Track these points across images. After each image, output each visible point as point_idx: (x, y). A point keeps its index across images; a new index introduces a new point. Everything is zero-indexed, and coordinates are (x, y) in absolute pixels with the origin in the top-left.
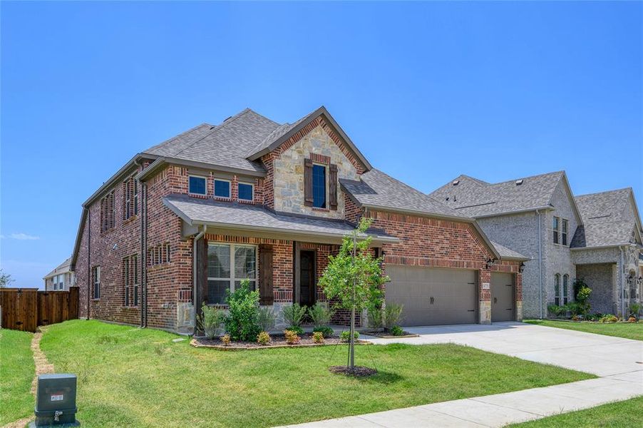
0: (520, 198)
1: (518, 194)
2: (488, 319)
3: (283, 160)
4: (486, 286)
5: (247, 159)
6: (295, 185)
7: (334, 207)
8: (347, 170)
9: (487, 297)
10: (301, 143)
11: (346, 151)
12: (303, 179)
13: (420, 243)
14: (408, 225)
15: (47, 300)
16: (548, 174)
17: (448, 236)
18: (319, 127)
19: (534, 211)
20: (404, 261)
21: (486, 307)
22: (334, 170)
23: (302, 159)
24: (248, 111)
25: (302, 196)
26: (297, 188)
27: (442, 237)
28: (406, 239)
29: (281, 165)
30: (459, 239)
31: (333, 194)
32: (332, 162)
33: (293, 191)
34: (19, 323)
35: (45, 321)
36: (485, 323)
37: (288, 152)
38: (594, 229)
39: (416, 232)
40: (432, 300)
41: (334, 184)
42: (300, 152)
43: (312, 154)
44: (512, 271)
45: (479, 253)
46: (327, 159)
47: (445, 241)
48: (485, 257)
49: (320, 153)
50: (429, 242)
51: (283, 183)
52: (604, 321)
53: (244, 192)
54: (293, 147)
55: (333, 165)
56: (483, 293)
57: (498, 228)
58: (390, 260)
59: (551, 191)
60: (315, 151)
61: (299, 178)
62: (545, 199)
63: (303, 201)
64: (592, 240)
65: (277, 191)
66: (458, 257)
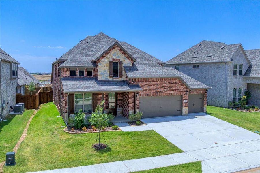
0: (220, 56)
1: (220, 53)
2: (186, 114)
3: (101, 62)
4: (185, 101)
5: (91, 61)
6: (106, 71)
7: (121, 76)
8: (127, 62)
9: (186, 106)
10: (108, 56)
11: (126, 56)
12: (109, 68)
13: (155, 88)
14: (149, 81)
15: (43, 95)
16: (234, 44)
17: (168, 84)
18: (116, 49)
19: (224, 62)
20: (147, 95)
21: (185, 110)
22: (121, 63)
23: (109, 61)
24: (101, 33)
25: (109, 74)
26: (107, 72)
27: (165, 84)
28: (148, 87)
29: (100, 64)
30: (173, 84)
31: (121, 72)
32: (121, 60)
33: (105, 73)
34: (31, 107)
35: (42, 102)
36: (185, 115)
37: (103, 60)
38: (256, 68)
39: (153, 84)
40: (161, 108)
41: (121, 68)
42: (108, 59)
43: (112, 59)
44: (202, 93)
45: (183, 89)
46: (118, 60)
47: (166, 86)
48: (185, 90)
49: (115, 58)
50: (159, 87)
51: (101, 70)
52: (250, 111)
53: (90, 73)
54: (105, 57)
55: (121, 61)
56: (184, 104)
57: (211, 68)
58: (141, 95)
59: (233, 53)
60: (114, 57)
61: (107, 68)
62: (229, 57)
63: (109, 76)
64: (253, 73)
65: (99, 73)
66: (172, 91)
